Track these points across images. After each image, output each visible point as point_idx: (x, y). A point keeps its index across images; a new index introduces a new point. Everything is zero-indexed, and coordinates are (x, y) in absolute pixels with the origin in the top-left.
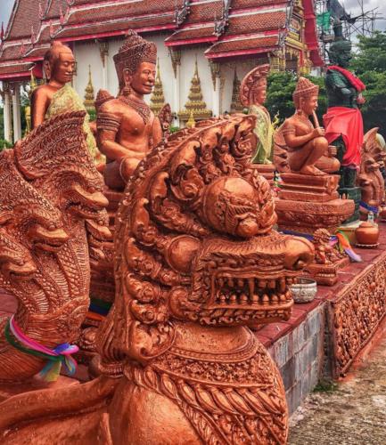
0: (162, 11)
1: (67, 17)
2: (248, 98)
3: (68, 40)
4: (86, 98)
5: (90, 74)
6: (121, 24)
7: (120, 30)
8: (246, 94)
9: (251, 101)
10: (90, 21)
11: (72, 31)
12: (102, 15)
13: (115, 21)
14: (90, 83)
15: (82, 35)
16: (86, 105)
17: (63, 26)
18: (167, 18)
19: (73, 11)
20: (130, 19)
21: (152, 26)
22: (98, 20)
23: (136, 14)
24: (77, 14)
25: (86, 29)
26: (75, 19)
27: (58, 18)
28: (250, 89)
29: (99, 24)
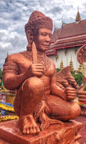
0: (83, 40)
1: (56, 42)
2: (82, 59)
3: (56, 49)
4: (61, 65)
5: (62, 58)
6: (71, 44)
7: (70, 46)
8: (81, 57)
9: (83, 60)
10: (62, 43)
11: (57, 46)
12: (66, 41)
13: (69, 43)
14: (62, 61)
15: (60, 47)
16: (60, 67)
17: (55, 45)
18: (84, 42)
19: (58, 40)
20: (73, 42)
21: (80, 44)
22: (64, 43)
23: (75, 41)
24: (59, 41)
25: (61, 45)
26: (58, 43)
27: (53, 43)
28: (83, 55)
29: (65, 44)
